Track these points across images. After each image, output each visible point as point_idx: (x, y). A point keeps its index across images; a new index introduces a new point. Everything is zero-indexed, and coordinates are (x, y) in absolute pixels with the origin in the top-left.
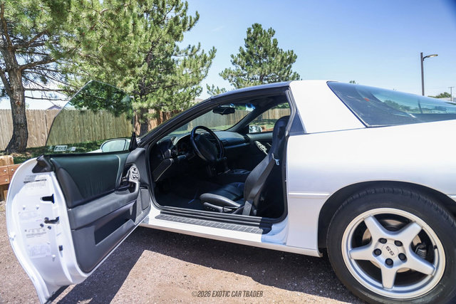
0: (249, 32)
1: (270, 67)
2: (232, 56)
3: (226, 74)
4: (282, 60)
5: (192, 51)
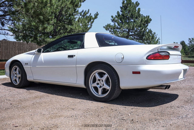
0: (123, 3)
1: (134, 25)
2: (112, 17)
3: (107, 27)
4: (142, 21)
5: (84, 14)
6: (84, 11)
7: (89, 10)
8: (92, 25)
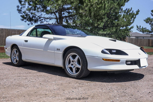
5: (128, 11)
6: (128, 9)
7: (131, 8)
8: (134, 20)
